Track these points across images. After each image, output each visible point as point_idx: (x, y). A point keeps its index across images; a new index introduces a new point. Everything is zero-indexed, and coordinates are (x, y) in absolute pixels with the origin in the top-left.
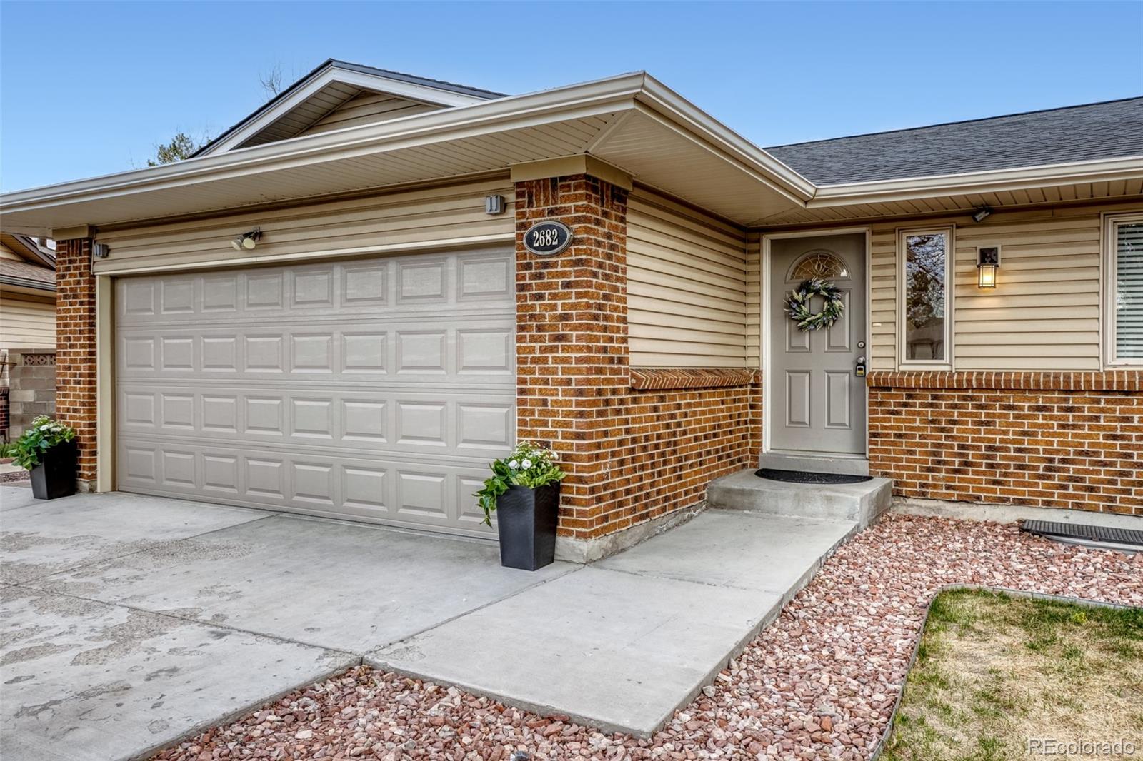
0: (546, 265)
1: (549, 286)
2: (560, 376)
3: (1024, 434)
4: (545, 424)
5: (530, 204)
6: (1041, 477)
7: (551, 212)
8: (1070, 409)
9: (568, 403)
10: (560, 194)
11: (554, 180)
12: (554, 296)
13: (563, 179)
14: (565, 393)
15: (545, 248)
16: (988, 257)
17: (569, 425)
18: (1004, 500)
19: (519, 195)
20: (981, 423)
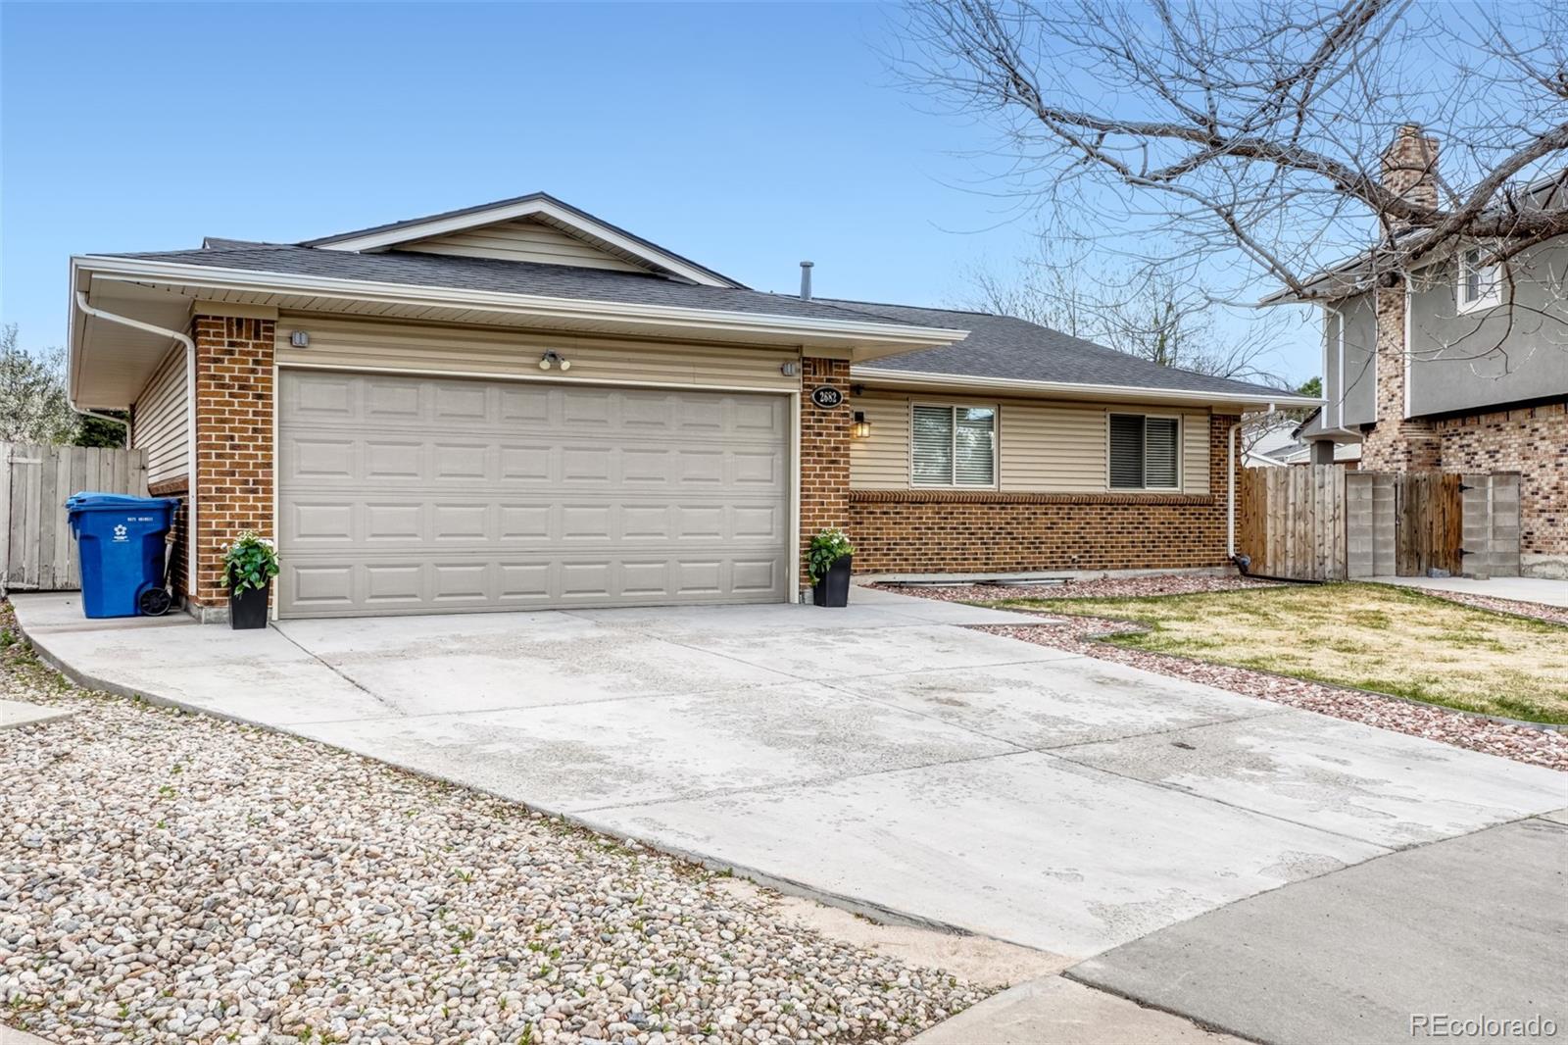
0: (824, 414)
1: (826, 428)
2: (833, 486)
3: (878, 529)
4: (823, 517)
5: (815, 373)
6: (886, 555)
7: (829, 380)
8: (898, 513)
9: (838, 504)
10: (834, 370)
11: (831, 361)
12: (829, 435)
13: (836, 361)
14: (836, 497)
15: (828, 403)
16: (860, 418)
17: (838, 517)
18: (868, 571)
19: (804, 365)
20: (857, 523)
